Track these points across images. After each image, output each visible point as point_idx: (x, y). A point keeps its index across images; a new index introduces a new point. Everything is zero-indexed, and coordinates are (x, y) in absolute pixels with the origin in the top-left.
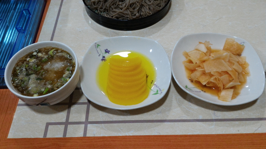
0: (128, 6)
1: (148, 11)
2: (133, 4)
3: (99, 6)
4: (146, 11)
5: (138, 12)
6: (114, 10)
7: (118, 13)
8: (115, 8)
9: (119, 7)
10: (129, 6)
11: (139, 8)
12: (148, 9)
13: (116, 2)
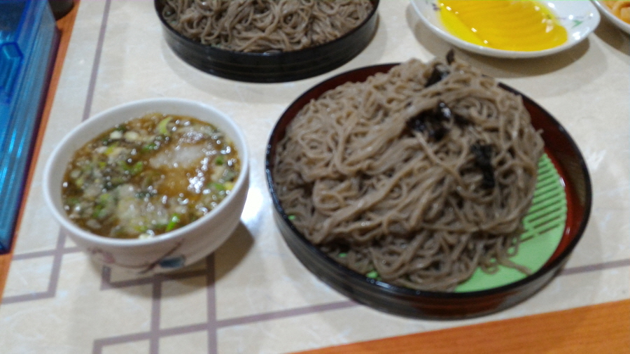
0: (279, 22)
1: (329, 29)
2: (291, 14)
3: (203, 28)
4: (325, 32)
5: (306, 34)
6: (245, 34)
7: (255, 42)
8: (247, 29)
9: (256, 27)
10: (282, 20)
11: (307, 26)
12: (330, 26)
13: (248, 15)
